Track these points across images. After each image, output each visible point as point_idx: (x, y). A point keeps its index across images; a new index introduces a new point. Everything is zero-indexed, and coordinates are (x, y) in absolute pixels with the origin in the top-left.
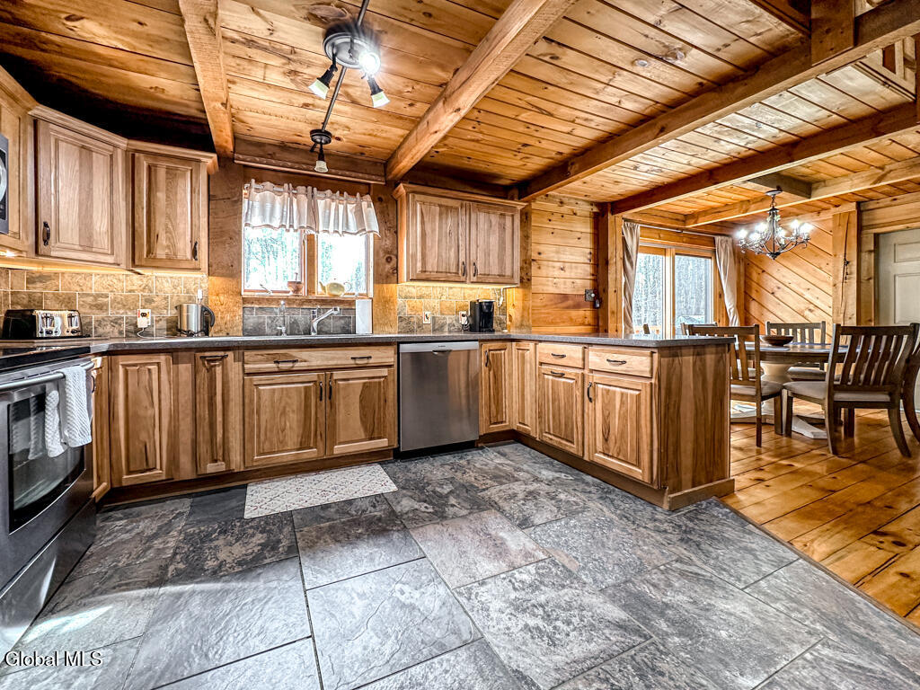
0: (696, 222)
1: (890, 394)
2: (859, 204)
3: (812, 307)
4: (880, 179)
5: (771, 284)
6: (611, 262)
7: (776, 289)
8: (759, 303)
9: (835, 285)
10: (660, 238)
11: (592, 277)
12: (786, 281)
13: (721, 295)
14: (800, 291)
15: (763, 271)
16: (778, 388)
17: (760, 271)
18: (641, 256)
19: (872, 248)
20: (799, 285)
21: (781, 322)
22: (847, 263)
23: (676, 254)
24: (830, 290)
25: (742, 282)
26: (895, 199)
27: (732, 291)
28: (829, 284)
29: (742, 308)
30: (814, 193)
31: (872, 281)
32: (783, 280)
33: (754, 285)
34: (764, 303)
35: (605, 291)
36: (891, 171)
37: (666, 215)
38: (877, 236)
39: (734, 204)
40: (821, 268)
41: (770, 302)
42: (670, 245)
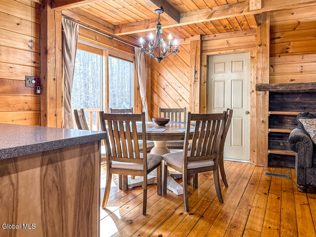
0: (120, 32)
1: (214, 160)
2: (201, 36)
3: (181, 99)
4: (210, 16)
5: (163, 83)
6: (51, 52)
7: (165, 86)
8: (158, 95)
9: (191, 85)
10: (96, 40)
11: (33, 65)
12: (170, 81)
13: (138, 89)
14: (177, 88)
15: (160, 74)
16: (159, 161)
17: (158, 74)
18: (79, 51)
19: (206, 65)
20: (175, 84)
21: (168, 108)
22: (196, 72)
23: (110, 55)
24: (188, 88)
25: (150, 81)
26: (215, 36)
27: (144, 86)
28: (189, 85)
29: (150, 97)
30: (181, 20)
31: (205, 84)
32: (169, 80)
33: (156, 83)
34: (161, 95)
35: (45, 78)
36: (215, 11)
37: (100, 21)
38: (208, 56)
39: (141, 21)
40: (185, 75)
41: (163, 94)
42: (106, 47)
